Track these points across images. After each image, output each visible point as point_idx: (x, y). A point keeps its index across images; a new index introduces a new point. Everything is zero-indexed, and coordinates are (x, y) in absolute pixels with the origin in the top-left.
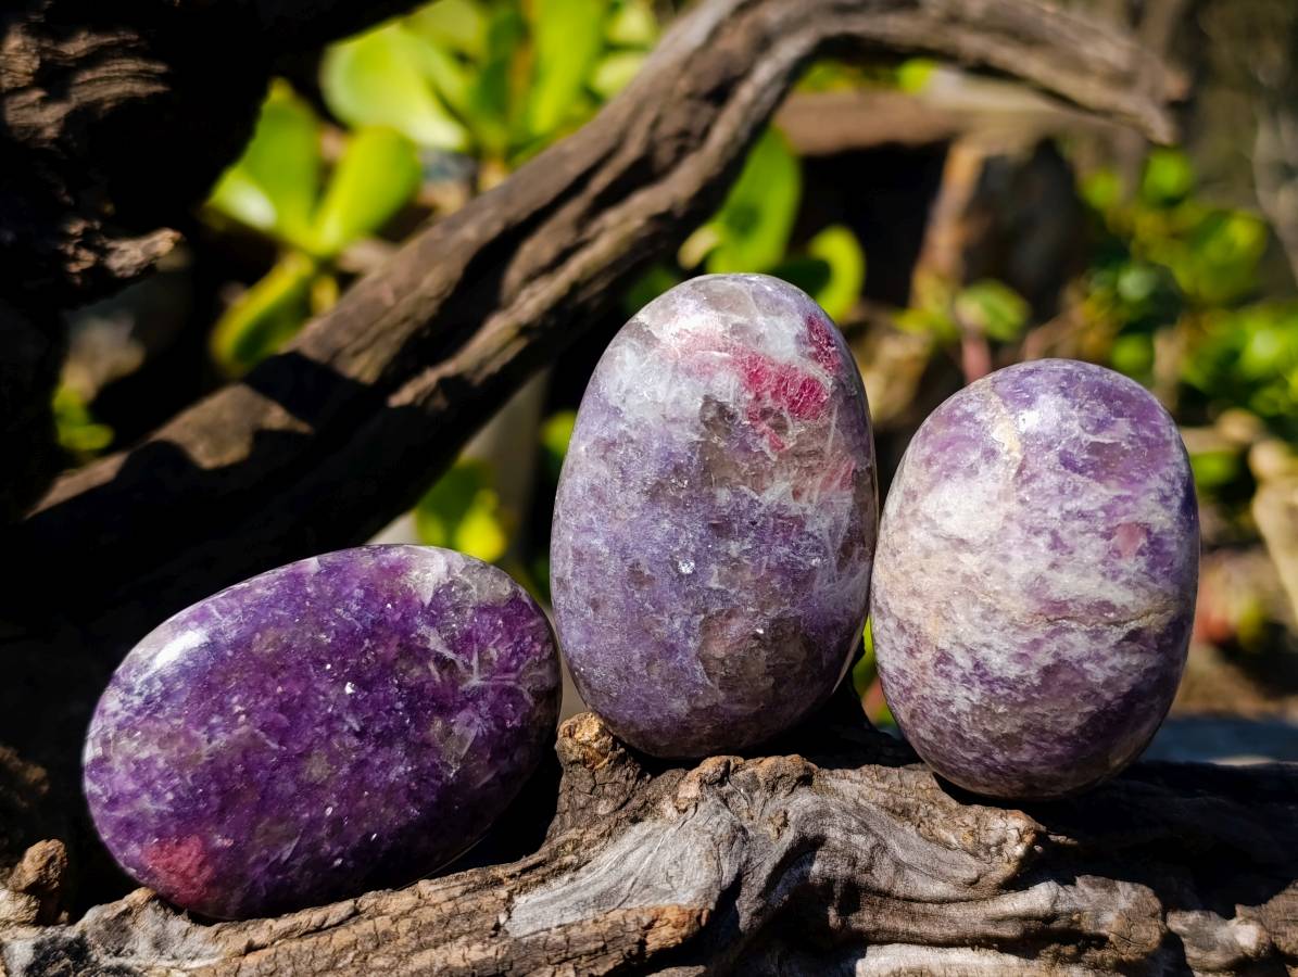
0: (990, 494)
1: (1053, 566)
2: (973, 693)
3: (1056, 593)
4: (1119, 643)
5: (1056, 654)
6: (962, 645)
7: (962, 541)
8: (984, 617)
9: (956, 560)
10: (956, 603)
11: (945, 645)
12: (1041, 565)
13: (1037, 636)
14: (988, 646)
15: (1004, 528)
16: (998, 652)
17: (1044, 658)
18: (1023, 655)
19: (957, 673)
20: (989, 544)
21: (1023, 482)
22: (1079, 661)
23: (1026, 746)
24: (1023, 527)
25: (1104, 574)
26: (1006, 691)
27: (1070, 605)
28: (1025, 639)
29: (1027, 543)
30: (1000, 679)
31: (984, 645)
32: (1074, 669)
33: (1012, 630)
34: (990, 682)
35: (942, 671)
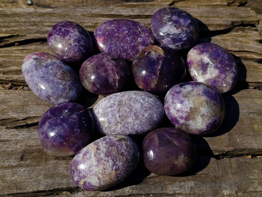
0: (90, 179)
1: (93, 166)
2: (118, 163)
3: (96, 163)
4: (100, 150)
5: (105, 157)
6: (112, 169)
7: (98, 178)
8: (106, 169)
9: (101, 178)
10: (107, 174)
11: (114, 171)
12: (94, 167)
13: (104, 161)
14: (110, 166)
15: (92, 175)
16: (109, 164)
17: (106, 158)
18: (108, 161)
19: (117, 167)
20: (96, 175)
21: (85, 176)
22: (104, 154)
23: (121, 152)
24: (91, 173)
25: (91, 159)
26: (114, 160)
27: (97, 160)
28: (105, 163)
29: (92, 171)
30: (113, 162)
31: (110, 167)
32: (106, 154)
33: (105, 165)
34: (115, 162)
35: (118, 169)
